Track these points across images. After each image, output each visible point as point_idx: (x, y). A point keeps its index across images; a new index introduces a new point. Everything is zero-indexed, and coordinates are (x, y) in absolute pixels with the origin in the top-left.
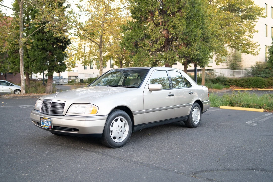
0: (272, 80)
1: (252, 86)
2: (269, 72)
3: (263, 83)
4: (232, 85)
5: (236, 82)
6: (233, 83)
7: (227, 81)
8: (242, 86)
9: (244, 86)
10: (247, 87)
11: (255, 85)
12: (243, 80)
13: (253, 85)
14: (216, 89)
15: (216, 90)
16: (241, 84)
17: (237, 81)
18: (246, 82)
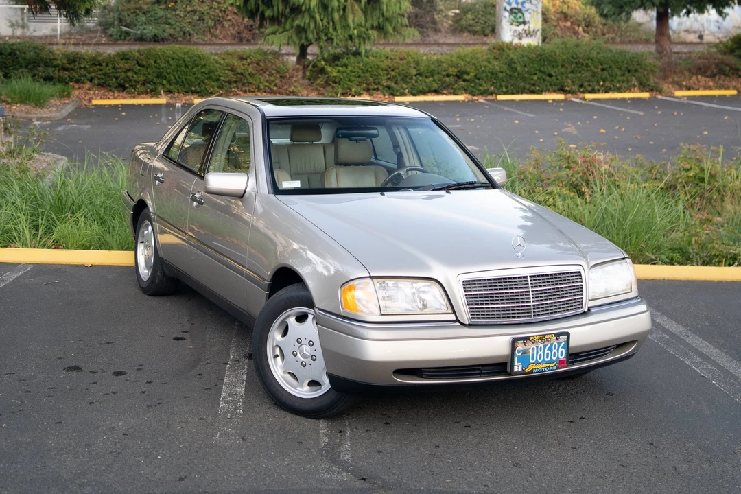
0: (245, 62)
1: (168, 86)
2: (166, 18)
3: (210, 72)
4: (77, 81)
5: (99, 67)
6: (83, 72)
7: (56, 63)
8: (122, 87)
9: (131, 86)
10: (143, 88)
11: (177, 83)
12: (127, 59)
13: (169, 82)
14: (22, 102)
15: (23, 108)
16: (117, 78)
17: (100, 65)
18: (143, 66)
